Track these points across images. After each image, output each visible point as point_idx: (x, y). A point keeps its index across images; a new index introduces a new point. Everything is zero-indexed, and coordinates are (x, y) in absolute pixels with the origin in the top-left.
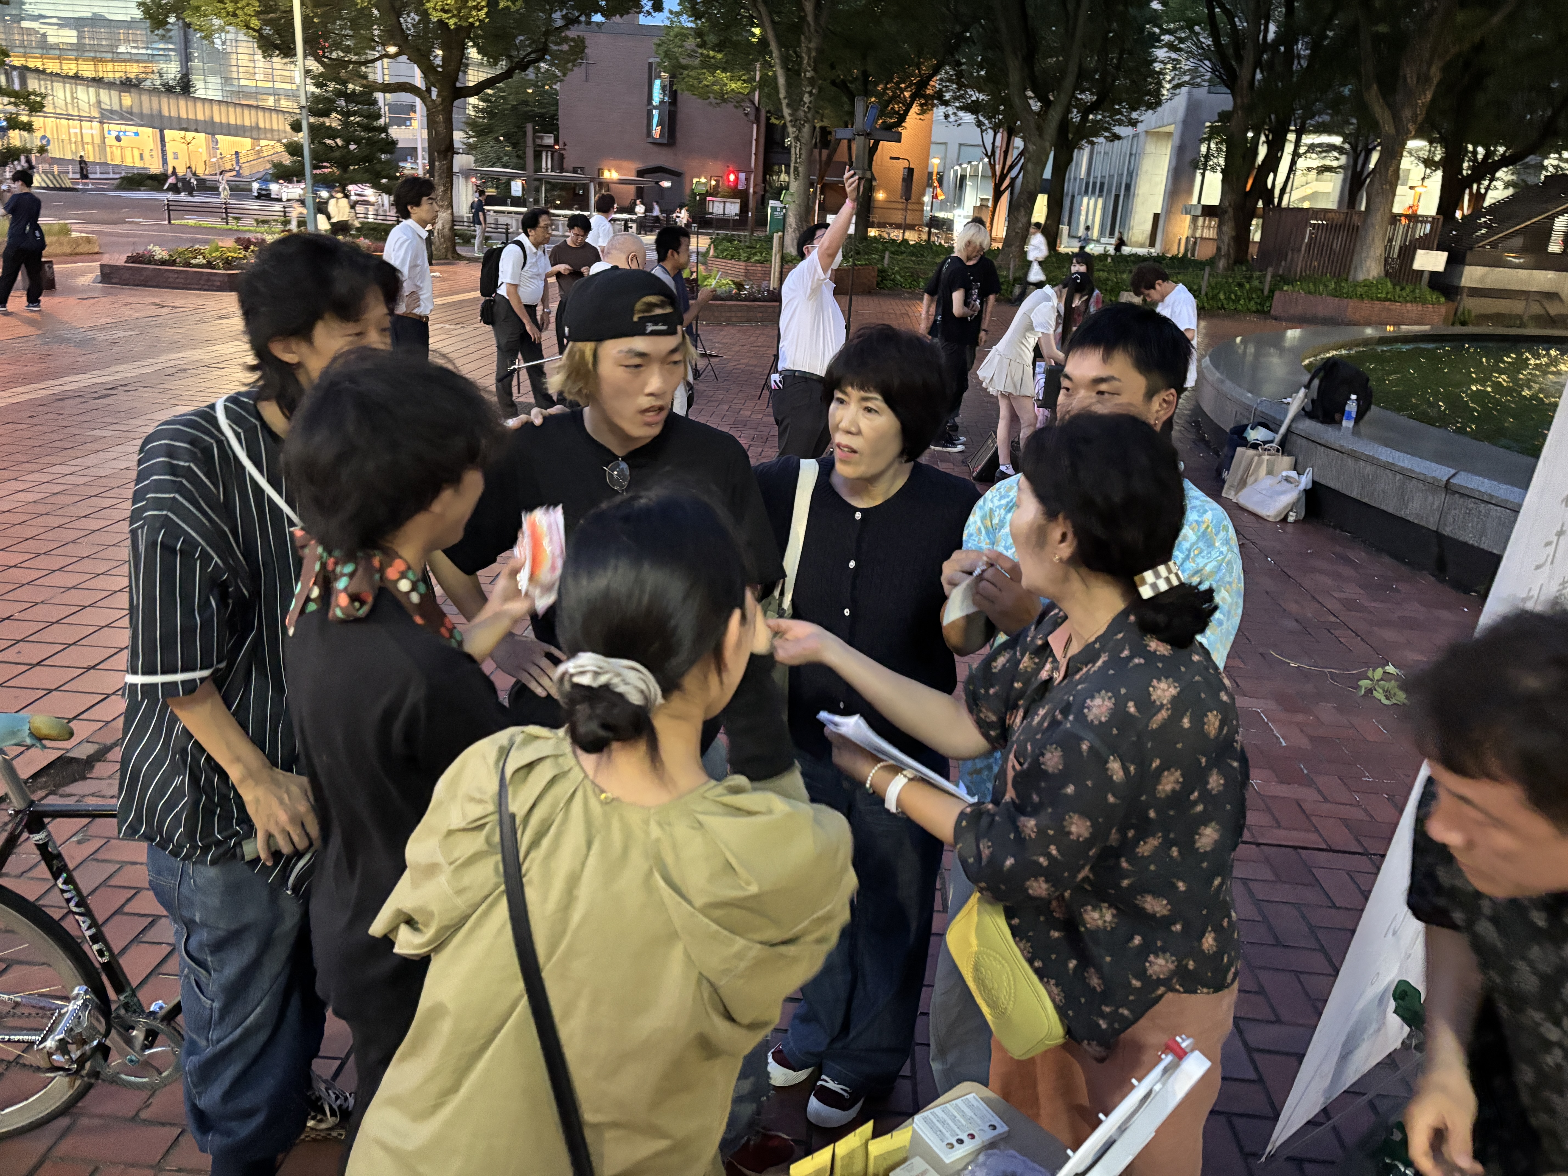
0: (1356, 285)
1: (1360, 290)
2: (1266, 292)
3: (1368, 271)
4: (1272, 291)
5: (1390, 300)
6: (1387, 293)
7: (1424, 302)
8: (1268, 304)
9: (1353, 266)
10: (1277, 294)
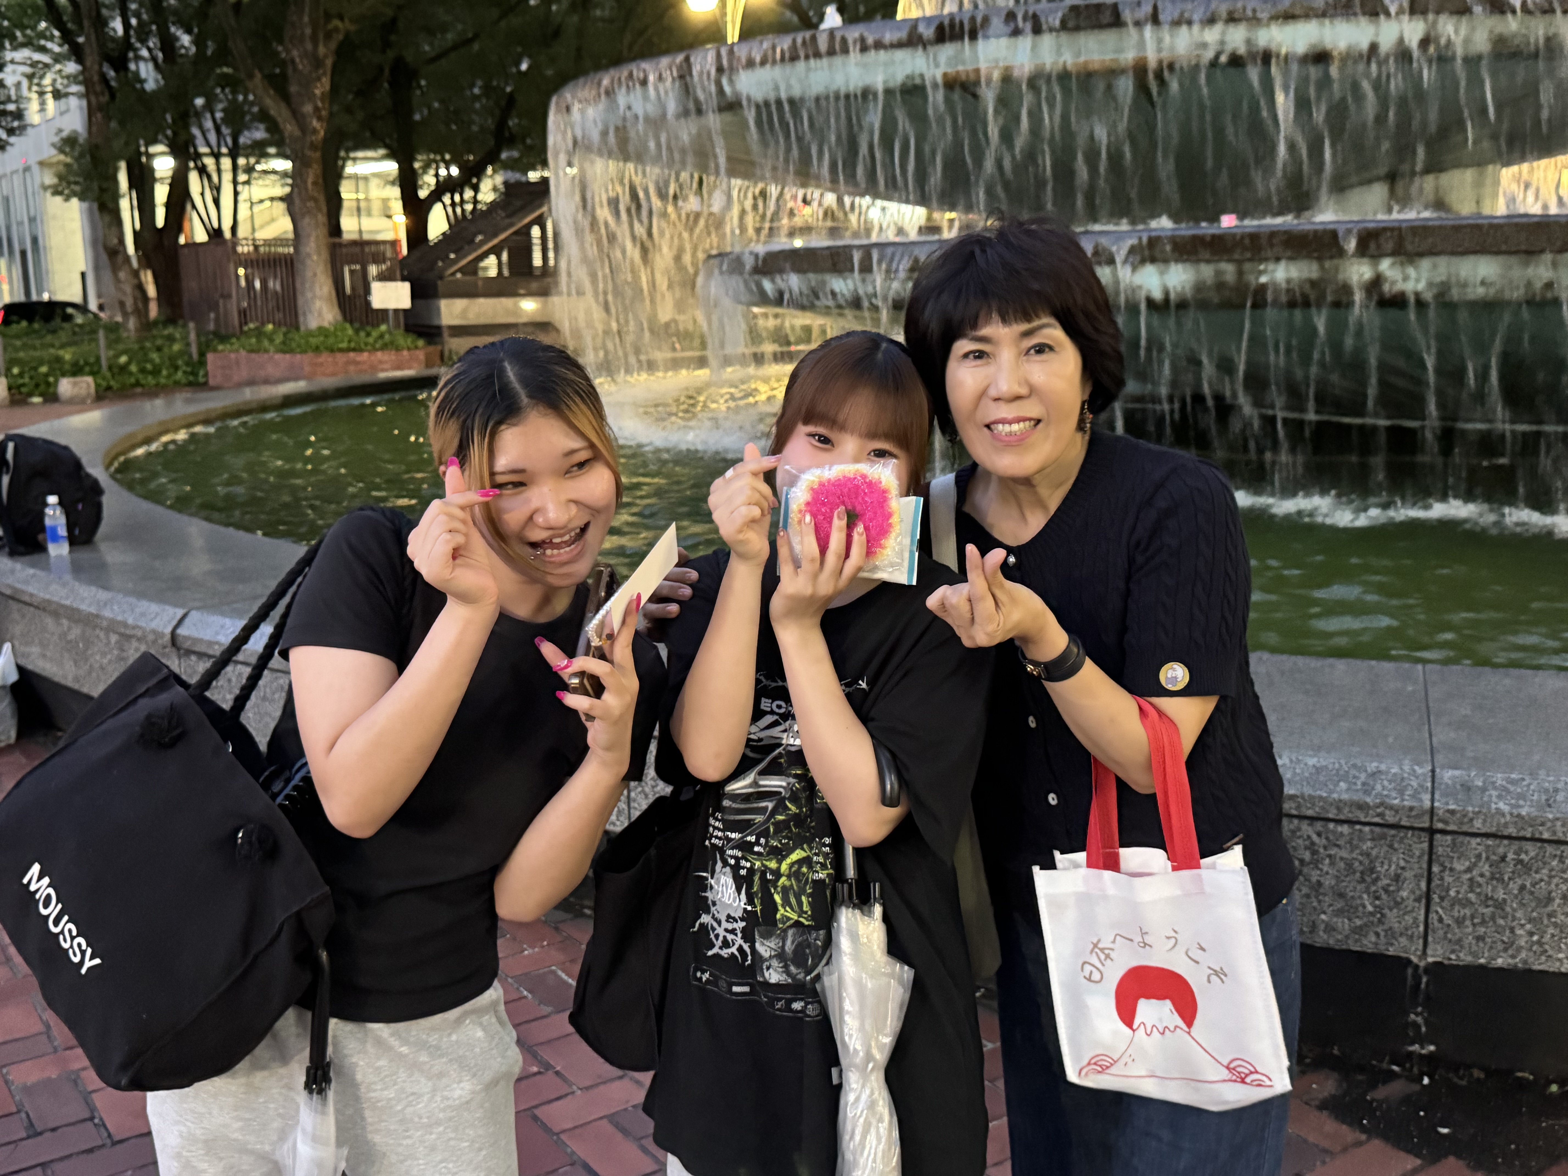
0: (310, 334)
1: (313, 341)
2: (195, 356)
3: (320, 314)
4: (202, 354)
5: (354, 350)
6: (349, 342)
7: (398, 349)
8: (201, 373)
9: (300, 312)
10: (210, 357)
